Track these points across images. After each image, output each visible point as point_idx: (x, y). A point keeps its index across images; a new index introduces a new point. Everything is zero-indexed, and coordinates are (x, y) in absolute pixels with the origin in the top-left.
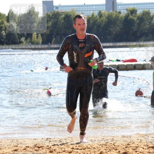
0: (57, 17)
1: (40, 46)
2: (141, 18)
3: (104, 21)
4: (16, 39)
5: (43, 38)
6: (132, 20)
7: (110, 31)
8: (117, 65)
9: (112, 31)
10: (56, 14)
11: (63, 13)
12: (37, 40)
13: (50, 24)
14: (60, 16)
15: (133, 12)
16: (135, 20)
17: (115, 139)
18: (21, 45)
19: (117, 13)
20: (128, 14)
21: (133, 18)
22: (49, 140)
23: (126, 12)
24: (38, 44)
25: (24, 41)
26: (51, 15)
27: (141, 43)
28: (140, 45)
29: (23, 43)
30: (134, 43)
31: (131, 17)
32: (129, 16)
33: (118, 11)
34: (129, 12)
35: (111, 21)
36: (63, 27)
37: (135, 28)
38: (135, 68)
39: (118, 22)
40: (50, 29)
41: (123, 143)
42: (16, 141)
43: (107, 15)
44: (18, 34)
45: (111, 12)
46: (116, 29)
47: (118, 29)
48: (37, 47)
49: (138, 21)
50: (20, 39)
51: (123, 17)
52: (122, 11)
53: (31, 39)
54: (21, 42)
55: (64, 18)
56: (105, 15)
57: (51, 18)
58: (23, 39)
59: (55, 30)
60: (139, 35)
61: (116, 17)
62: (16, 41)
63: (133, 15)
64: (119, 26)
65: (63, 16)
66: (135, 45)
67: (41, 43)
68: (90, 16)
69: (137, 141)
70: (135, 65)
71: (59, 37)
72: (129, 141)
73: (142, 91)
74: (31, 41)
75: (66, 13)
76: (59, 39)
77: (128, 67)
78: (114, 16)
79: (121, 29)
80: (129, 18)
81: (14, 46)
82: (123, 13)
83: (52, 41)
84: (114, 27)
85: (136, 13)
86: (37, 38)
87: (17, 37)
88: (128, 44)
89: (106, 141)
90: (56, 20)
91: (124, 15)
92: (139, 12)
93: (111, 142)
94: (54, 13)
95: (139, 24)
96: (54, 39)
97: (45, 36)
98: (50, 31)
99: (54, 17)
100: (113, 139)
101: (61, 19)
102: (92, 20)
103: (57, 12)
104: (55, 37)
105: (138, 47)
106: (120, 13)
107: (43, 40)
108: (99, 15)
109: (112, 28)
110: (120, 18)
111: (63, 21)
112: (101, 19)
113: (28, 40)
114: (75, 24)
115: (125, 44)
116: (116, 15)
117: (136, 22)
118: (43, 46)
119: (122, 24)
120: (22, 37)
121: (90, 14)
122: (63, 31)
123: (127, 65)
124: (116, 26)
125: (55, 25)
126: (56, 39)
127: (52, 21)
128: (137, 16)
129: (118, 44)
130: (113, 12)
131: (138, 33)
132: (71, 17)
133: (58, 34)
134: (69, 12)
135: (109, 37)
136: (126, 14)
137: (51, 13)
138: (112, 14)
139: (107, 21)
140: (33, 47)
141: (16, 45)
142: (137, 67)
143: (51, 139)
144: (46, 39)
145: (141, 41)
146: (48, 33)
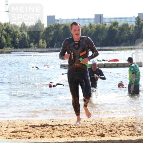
0: (58, 28)
1: (45, 50)
2: (122, 29)
3: (94, 31)
4: (26, 44)
5: (48, 43)
6: (115, 30)
7: (98, 38)
8: (104, 63)
9: (100, 38)
10: (57, 26)
11: (63, 24)
12: (43, 45)
13: (53, 33)
14: (60, 27)
15: (115, 24)
16: (117, 30)
17: (103, 120)
18: (31, 48)
19: (103, 25)
20: (112, 26)
21: (116, 28)
22: (52, 121)
23: (110, 24)
24: (43, 48)
25: (33, 45)
26: (53, 26)
27: (122, 47)
28: (121, 49)
29: (32, 47)
30: (117, 48)
31: (114, 28)
32: (112, 27)
33: (104, 23)
34: (112, 24)
35: (99, 31)
36: (63, 35)
37: (117, 36)
38: (118, 66)
39: (104, 32)
40: (53, 37)
41: (109, 123)
42: (26, 121)
43: (96, 27)
44: (28, 40)
45: (99, 24)
46: (103, 37)
47: (104, 36)
48: (42, 50)
49: (119, 31)
50: (30, 44)
51: (108, 28)
52: (107, 24)
53: (38, 44)
54: (30, 47)
55: (63, 29)
56: (94, 26)
57: (53, 29)
58: (32, 44)
59: (56, 37)
60: (120, 41)
61: (102, 28)
62: (27, 45)
63: (116, 26)
64: (105, 34)
65: (62, 27)
66: (117, 49)
67: (45, 47)
68: (83, 27)
69: (120, 121)
70: (117, 63)
71: (59, 43)
72: (114, 122)
73: (123, 83)
74: (39, 46)
75: (65, 25)
76: (60, 44)
77: (112, 66)
78: (101, 27)
79: (107, 36)
80: (112, 28)
81: (25, 50)
82: (108, 25)
83: (54, 46)
84: (101, 35)
85: (118, 25)
86: (43, 44)
87: (28, 42)
88: (112, 48)
89: (96, 122)
90: (57, 30)
91: (109, 27)
92: (120, 24)
93: (100, 123)
94: (56, 25)
95: (120, 33)
96: (56, 44)
97: (49, 42)
98: (53, 38)
99: (55, 27)
100: (101, 120)
101: (61, 29)
102: (84, 30)
103: (58, 24)
104: (56, 43)
105: (120, 50)
106: (105, 25)
107: (47, 44)
108: (89, 26)
109: (100, 36)
110: (106, 28)
111: (62, 31)
112: (91, 30)
113: (36, 45)
114: (72, 29)
115: (109, 48)
116: (103, 26)
117: (118, 32)
118: (48, 50)
119: (107, 34)
120: (31, 43)
121: (83, 26)
122: (62, 38)
123: (111, 64)
124: (102, 34)
125: (56, 33)
126: (57, 44)
127: (54, 31)
128: (119, 27)
129: (104, 48)
130: (100, 24)
131: (120, 40)
132: (69, 28)
133: (58, 40)
134: (67, 24)
135: (97, 43)
136: (110, 26)
137: (54, 25)
138: (99, 26)
139: (96, 30)
140: (40, 50)
141: (27, 49)
142: (119, 65)
143: (53, 120)
144: (49, 44)
145: (122, 46)
146: (51, 40)
